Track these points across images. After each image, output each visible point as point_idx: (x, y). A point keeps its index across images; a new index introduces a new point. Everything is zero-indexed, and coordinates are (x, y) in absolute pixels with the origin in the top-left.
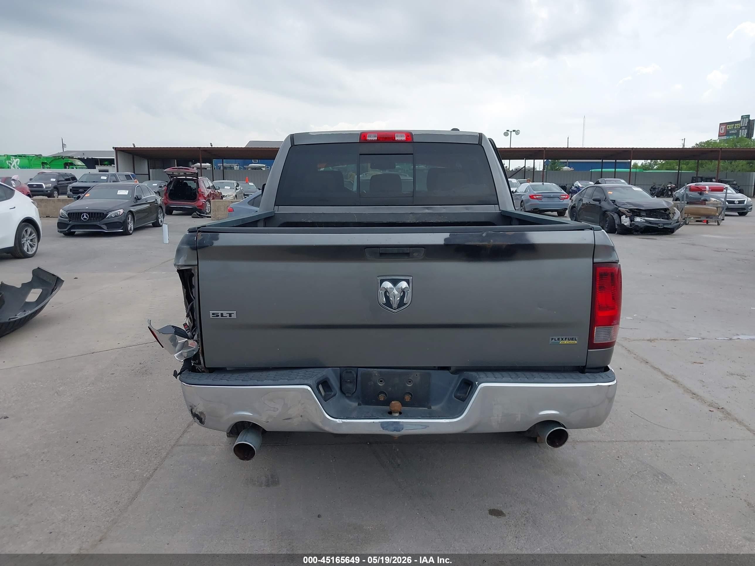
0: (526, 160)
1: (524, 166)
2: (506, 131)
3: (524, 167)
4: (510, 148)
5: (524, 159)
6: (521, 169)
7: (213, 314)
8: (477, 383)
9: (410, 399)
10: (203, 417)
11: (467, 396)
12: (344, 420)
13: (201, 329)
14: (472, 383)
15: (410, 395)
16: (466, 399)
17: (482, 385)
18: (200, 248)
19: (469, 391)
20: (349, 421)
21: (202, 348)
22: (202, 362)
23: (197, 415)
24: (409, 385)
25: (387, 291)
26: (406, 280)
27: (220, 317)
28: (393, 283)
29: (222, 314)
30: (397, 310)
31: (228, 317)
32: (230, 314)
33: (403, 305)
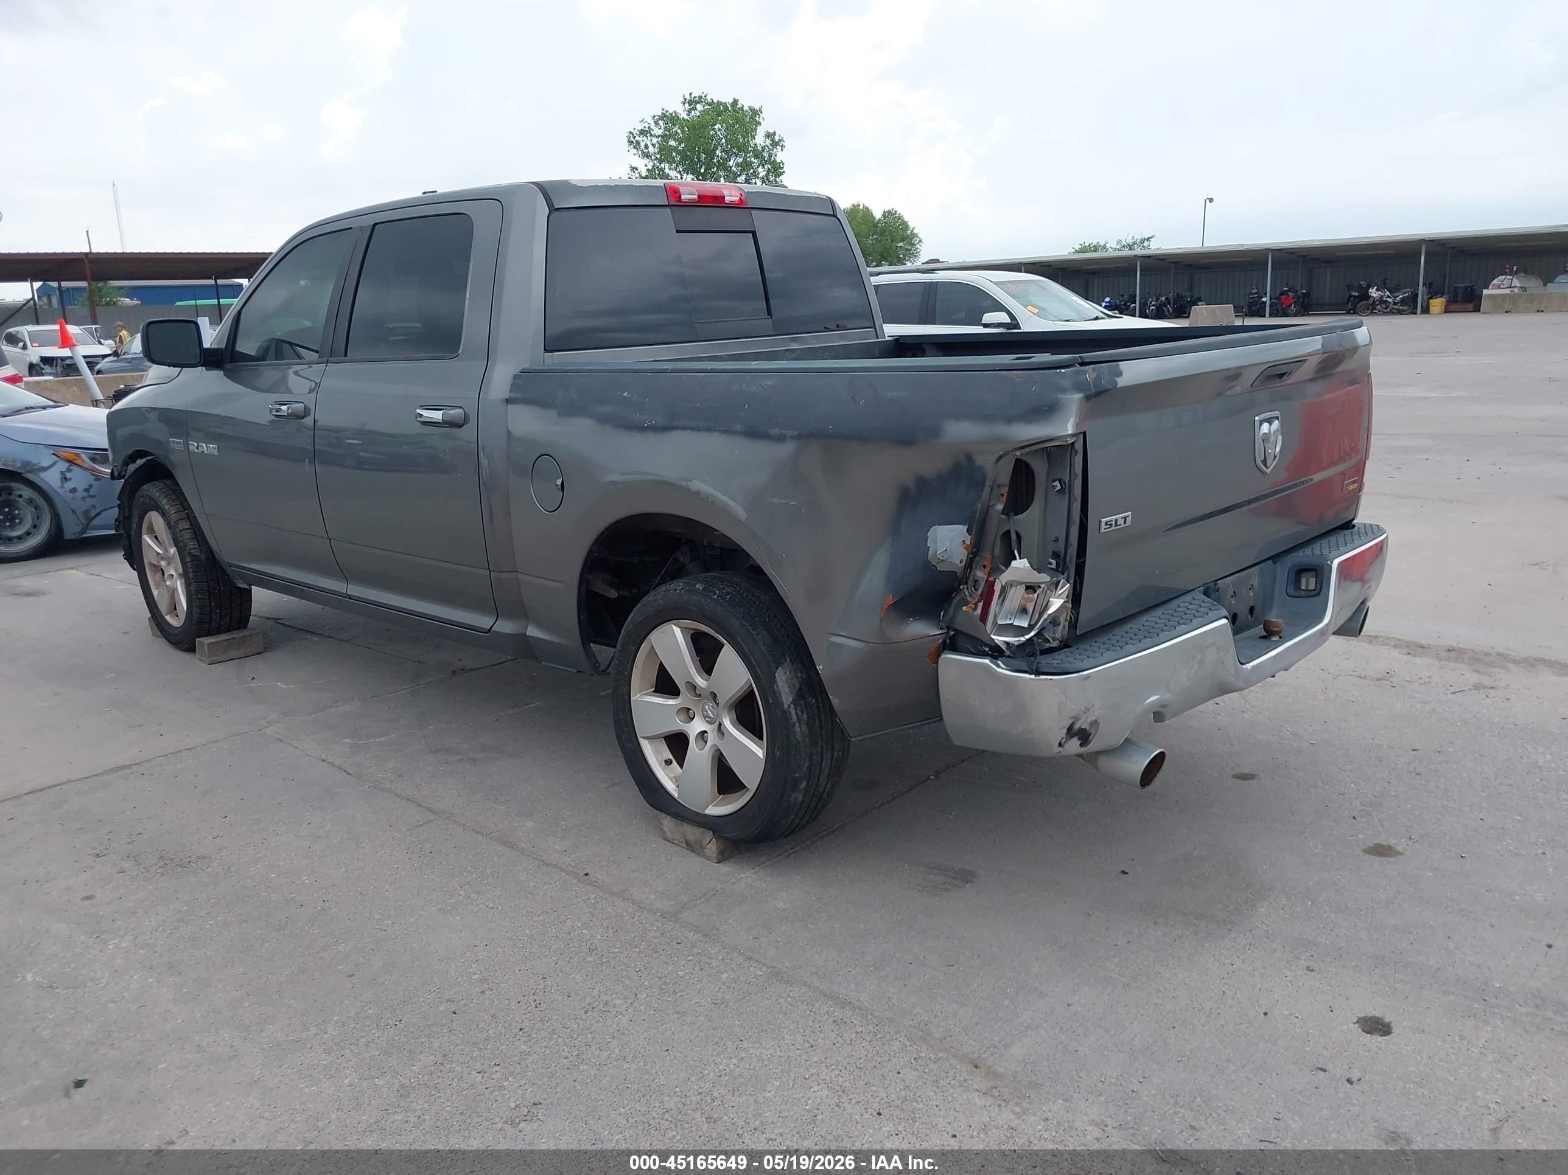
6: (25, 304)
7: (1106, 524)
8: (1329, 562)
9: (1252, 617)
10: (1093, 731)
11: (1318, 586)
12: (1251, 664)
13: (1083, 559)
14: (1316, 565)
15: (1252, 610)
16: (1320, 590)
17: (1336, 562)
18: (1098, 394)
19: (1315, 579)
20: (1256, 662)
21: (1076, 598)
22: (1061, 627)
23: (1085, 729)
24: (1251, 594)
25: (1266, 438)
26: (1277, 418)
27: (1113, 528)
28: (1270, 425)
29: (1116, 520)
30: (1270, 470)
31: (1123, 526)
32: (1125, 518)
33: (1274, 460)
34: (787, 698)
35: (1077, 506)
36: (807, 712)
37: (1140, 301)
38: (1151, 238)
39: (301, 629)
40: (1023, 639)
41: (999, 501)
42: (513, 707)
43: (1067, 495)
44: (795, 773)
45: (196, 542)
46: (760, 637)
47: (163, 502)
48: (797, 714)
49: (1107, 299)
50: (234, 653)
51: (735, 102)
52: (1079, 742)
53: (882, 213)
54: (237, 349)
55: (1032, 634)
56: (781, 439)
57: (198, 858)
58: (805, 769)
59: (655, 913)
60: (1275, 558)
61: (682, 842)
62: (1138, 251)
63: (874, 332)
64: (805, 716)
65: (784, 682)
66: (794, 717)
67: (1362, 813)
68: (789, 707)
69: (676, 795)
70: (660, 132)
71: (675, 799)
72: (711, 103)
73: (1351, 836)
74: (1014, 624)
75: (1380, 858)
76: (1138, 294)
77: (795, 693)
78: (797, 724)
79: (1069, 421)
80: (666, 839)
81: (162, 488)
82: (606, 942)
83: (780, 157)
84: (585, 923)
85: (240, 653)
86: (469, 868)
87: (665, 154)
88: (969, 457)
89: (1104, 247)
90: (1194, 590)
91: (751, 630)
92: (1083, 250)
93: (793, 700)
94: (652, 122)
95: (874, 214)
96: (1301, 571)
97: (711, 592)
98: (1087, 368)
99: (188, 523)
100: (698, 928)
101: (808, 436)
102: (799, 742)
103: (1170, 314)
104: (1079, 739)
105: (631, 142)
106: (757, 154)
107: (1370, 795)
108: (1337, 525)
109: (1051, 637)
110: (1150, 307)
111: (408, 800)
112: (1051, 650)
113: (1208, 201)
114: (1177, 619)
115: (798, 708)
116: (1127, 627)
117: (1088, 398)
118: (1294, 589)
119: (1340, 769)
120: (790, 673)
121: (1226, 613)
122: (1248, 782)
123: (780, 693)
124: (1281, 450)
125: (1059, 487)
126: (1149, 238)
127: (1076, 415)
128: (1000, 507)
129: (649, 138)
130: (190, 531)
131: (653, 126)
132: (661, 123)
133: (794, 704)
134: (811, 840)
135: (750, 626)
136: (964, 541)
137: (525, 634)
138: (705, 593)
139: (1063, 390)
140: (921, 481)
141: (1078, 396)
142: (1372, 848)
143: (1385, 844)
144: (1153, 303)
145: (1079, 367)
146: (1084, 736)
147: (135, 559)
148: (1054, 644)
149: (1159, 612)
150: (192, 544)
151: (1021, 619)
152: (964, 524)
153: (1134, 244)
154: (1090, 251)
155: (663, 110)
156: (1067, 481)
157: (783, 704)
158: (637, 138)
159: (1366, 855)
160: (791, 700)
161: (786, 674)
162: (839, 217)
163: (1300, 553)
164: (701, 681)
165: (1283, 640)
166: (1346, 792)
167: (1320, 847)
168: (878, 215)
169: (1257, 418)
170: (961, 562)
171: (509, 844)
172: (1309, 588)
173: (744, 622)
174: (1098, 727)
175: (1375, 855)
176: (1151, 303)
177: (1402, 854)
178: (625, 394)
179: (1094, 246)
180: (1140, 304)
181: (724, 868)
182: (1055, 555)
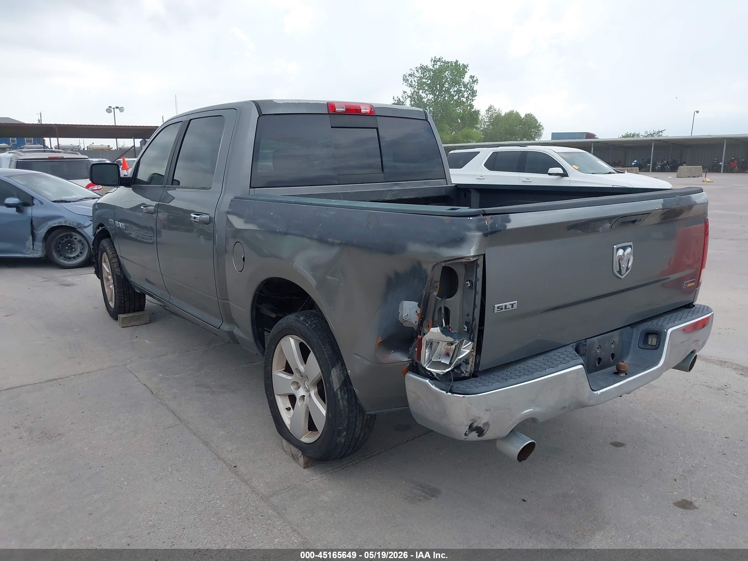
0: (135, 139)
1: (133, 145)
2: (108, 108)
3: (133, 147)
4: (115, 126)
5: (132, 138)
6: (131, 148)
7: (498, 308)
8: (665, 330)
9: (612, 360)
10: (485, 428)
11: (658, 343)
12: (601, 391)
13: (482, 328)
14: (657, 331)
15: (613, 355)
16: (658, 347)
17: (670, 331)
18: (492, 233)
19: (656, 339)
20: (604, 390)
21: (478, 349)
22: (470, 365)
23: (480, 427)
24: (613, 347)
25: (621, 258)
26: (630, 246)
27: (504, 310)
28: (624, 251)
29: (506, 306)
30: (623, 276)
31: (511, 309)
32: (512, 305)
33: (627, 271)
34: (336, 385)
35: (479, 297)
36: (348, 394)
37: (653, 162)
38: (664, 131)
39: (172, 312)
40: (445, 371)
41: (436, 291)
42: (247, 364)
43: (474, 290)
44: (339, 427)
45: (119, 269)
46: (326, 350)
47: (108, 249)
48: (341, 394)
49: (635, 161)
50: (134, 323)
51: (457, 61)
52: (477, 434)
53: (525, 115)
54: (138, 177)
55: (450, 369)
56: (332, 244)
57: (58, 434)
58: (345, 425)
59: (258, 495)
60: (631, 325)
61: (290, 454)
62: (656, 137)
63: (445, 181)
64: (346, 396)
65: (335, 374)
66: (340, 396)
67: (681, 477)
68: (337, 390)
69: (289, 428)
70: (418, 75)
71: (288, 430)
72: (445, 62)
73: (669, 493)
74: (442, 362)
75: (683, 510)
76: (652, 159)
77: (341, 382)
78: (341, 400)
79: (472, 248)
80: (284, 450)
81: (109, 242)
82: (225, 510)
83: (476, 87)
84: (221, 496)
85: (137, 323)
86: (181, 455)
87: (421, 85)
88: (419, 264)
89: (638, 135)
90: (569, 344)
91: (322, 345)
92: (627, 136)
93: (340, 386)
94: (415, 70)
95: (521, 115)
96: (648, 334)
97: (306, 322)
98: (487, 217)
99: (117, 259)
100: (276, 507)
101: (346, 244)
102: (342, 410)
103: (669, 170)
104: (477, 432)
105: (404, 80)
106: (465, 86)
107: (690, 465)
108: (682, 305)
109: (465, 371)
110: (658, 166)
111: (172, 412)
112: (465, 378)
113: (696, 112)
114: (549, 363)
115: (343, 391)
116: (517, 367)
117: (486, 235)
118: (643, 344)
119: (677, 446)
120: (340, 371)
121: (582, 362)
122: (618, 448)
123: (333, 382)
124: (632, 264)
125: (469, 285)
126: (662, 131)
127: (477, 245)
128: (436, 293)
129: (413, 78)
130: (117, 263)
131: (415, 72)
132: (420, 70)
133: (340, 389)
134: (359, 460)
135: (322, 343)
136: (416, 311)
137: (233, 332)
138: (303, 322)
139: (470, 230)
140: (397, 274)
141: (479, 234)
142: (679, 502)
143: (689, 500)
144: (660, 164)
145: (482, 217)
146: (480, 431)
147: (99, 273)
148: (467, 375)
149: (541, 358)
150: (117, 270)
151: (446, 359)
152: (417, 302)
153: (654, 133)
154: (631, 137)
155: (421, 64)
156: (474, 281)
157: (334, 388)
158: (407, 78)
159: (675, 507)
160: (338, 386)
161: (337, 371)
162: (429, 121)
163: (649, 323)
164: (302, 368)
165: (627, 375)
166: (676, 462)
167: (648, 497)
168: (523, 116)
169: (615, 246)
170: (416, 323)
171: (206, 444)
172: (652, 344)
173: (319, 340)
174: (489, 426)
175: (680, 507)
176: (658, 164)
177: (697, 508)
178: (272, 214)
179: (633, 135)
180: (653, 164)
181: (306, 472)
182: (467, 324)
